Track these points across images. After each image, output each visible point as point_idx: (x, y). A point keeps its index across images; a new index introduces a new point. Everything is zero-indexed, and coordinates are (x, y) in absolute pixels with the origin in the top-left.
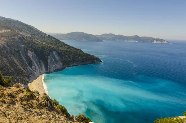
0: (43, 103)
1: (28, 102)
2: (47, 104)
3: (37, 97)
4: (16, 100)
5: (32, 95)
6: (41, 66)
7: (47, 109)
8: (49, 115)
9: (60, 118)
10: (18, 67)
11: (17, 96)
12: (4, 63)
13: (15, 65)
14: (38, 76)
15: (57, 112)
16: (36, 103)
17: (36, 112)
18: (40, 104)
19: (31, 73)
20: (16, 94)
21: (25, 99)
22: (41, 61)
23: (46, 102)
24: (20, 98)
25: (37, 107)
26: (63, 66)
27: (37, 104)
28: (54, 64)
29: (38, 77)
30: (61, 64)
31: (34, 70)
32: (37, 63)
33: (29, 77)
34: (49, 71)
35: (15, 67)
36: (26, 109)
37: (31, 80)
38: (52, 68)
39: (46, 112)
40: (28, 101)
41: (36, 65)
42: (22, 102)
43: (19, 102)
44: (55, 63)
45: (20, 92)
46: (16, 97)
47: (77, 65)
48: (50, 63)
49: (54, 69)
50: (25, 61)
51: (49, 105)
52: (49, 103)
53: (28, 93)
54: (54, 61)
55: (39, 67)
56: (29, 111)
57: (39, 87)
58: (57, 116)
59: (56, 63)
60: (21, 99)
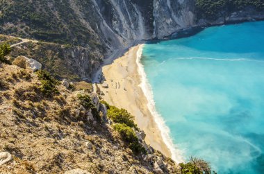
0: (72, 111)
1: (36, 104)
2: (86, 116)
3: (63, 94)
4: (5, 95)
5: (50, 89)
6: (135, 20)
7: (81, 126)
8: (81, 142)
9: (110, 154)
10: (79, 21)
11: (10, 85)
12: (47, 9)
13: (71, 15)
14: (126, 47)
15: (110, 138)
16: (55, 109)
17: (47, 128)
18: (65, 113)
19: (110, 40)
20: (10, 80)
21: (29, 95)
22: (134, 6)
23: (81, 110)
24: (17, 92)
25: (56, 118)
26: (196, 22)
27: (57, 111)
28: (171, 16)
29: (128, 50)
30: (191, 15)
31: (117, 32)
32: (124, 12)
33: (104, 50)
34: (154, 36)
35: (72, 21)
36: (22, 117)
37: (111, 57)
38: (165, 26)
39: (76, 134)
40: (35, 99)
41: (122, 18)
42: (19, 101)
43: (12, 101)
44: (173, 14)
45: (21, 77)
46: (8, 88)
47: (241, 19)
48: (160, 13)
49: (170, 32)
50: (96, 4)
51: (90, 117)
52: (90, 113)
53: (39, 82)
54: (170, 7)
55: (129, 24)
56: (31, 123)
57: (129, 78)
58: (105, 148)
59: (176, 14)
60: (19, 94)
